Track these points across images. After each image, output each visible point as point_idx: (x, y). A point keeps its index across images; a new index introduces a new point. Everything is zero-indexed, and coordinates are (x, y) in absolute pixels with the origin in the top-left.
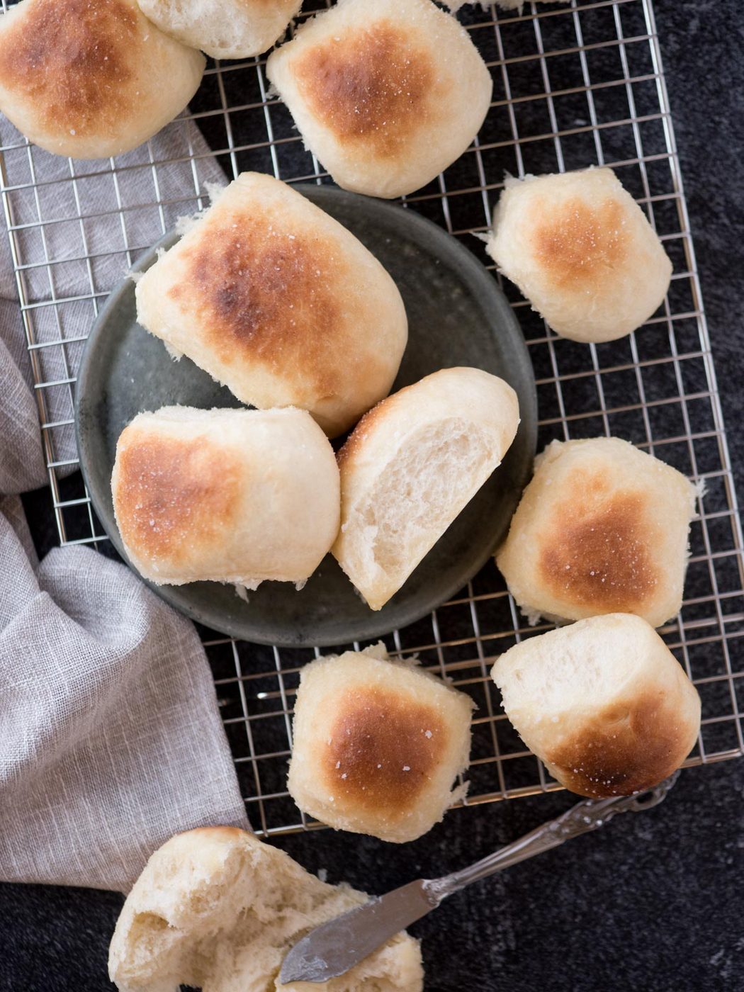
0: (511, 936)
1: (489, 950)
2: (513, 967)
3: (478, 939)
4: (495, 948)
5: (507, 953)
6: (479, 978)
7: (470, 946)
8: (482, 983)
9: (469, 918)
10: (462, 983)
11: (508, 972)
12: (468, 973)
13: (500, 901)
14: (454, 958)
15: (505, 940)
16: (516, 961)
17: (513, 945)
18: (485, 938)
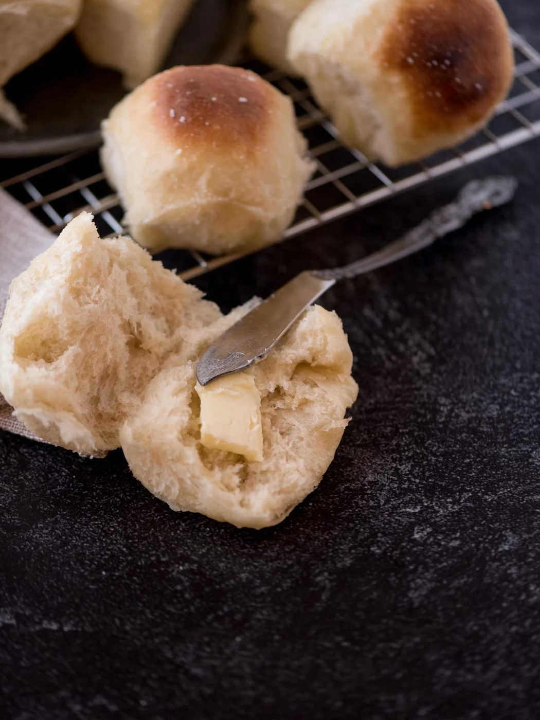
0: (426, 345)
1: (410, 362)
2: (443, 368)
3: (394, 358)
4: (416, 359)
5: (430, 358)
6: (414, 386)
7: (388, 365)
8: (419, 389)
9: (375, 345)
10: (397, 396)
11: (440, 373)
12: (399, 386)
13: (398, 324)
14: (378, 379)
15: (422, 350)
16: (443, 361)
17: (432, 351)
18: (400, 355)
